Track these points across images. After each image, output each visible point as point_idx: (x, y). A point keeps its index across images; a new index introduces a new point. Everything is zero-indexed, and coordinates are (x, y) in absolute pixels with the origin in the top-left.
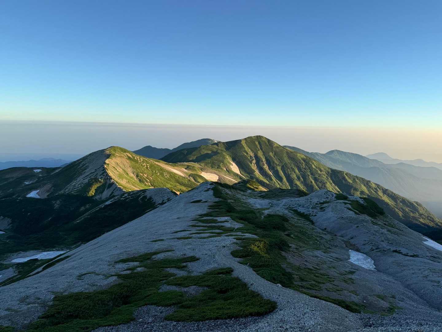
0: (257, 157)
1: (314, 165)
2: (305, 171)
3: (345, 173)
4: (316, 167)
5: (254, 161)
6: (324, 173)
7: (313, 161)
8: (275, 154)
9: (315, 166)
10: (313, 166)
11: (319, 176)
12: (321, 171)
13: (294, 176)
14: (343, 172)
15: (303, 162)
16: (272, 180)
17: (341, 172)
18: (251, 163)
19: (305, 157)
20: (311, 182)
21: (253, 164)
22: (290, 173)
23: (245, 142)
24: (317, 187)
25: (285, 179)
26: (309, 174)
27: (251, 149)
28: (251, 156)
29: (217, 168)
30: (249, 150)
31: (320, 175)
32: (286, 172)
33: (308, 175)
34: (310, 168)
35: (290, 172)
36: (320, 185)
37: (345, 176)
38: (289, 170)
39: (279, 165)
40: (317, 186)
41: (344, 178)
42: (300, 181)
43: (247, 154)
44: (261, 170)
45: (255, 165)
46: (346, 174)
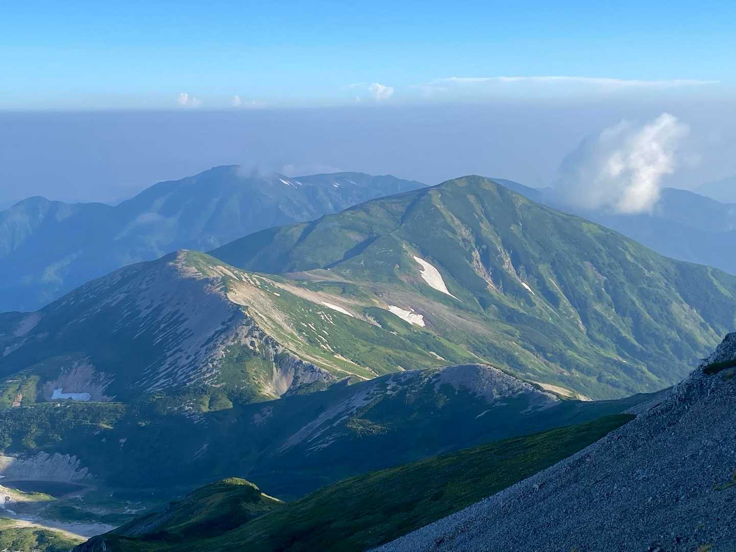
0: (479, 241)
1: (630, 252)
2: (612, 272)
3: (710, 270)
4: (636, 259)
5: (476, 254)
6: (657, 275)
7: (625, 242)
8: (525, 228)
9: (632, 255)
10: (629, 257)
11: (649, 286)
12: (649, 268)
13: (586, 288)
14: (705, 267)
15: (602, 248)
16: (532, 304)
17: (699, 267)
18: (471, 261)
19: (600, 231)
20: (633, 303)
21: (475, 263)
22: (573, 280)
23: (441, 199)
24: (648, 316)
25: (565, 301)
26: (622, 279)
27: (460, 218)
28: (464, 240)
29: (389, 280)
30: (457, 222)
31: (650, 281)
32: (564, 279)
33: (621, 283)
34: (623, 263)
35: (574, 277)
36: (656, 309)
37: (711, 277)
38: (569, 272)
39: (540, 259)
40: (649, 314)
41: (711, 285)
42: (602, 302)
43: (454, 232)
44: (498, 276)
45: (480, 264)
46: (713, 274)
